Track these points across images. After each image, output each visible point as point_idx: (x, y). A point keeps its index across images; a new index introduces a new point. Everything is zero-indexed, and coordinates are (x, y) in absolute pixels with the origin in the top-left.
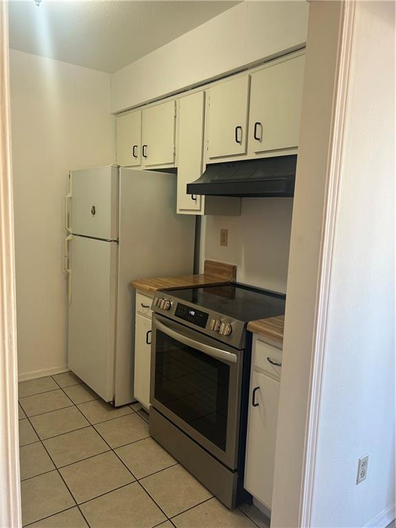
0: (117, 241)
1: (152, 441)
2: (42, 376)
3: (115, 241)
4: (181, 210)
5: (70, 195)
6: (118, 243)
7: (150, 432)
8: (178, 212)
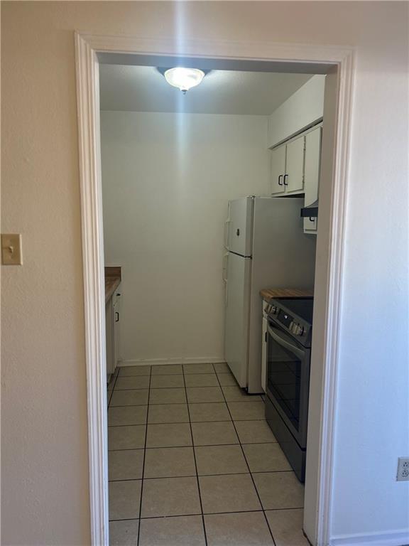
0: (251, 257)
1: (266, 423)
2: (205, 362)
3: (249, 257)
4: (306, 230)
5: (228, 220)
6: (251, 258)
7: (266, 415)
8: (305, 232)
